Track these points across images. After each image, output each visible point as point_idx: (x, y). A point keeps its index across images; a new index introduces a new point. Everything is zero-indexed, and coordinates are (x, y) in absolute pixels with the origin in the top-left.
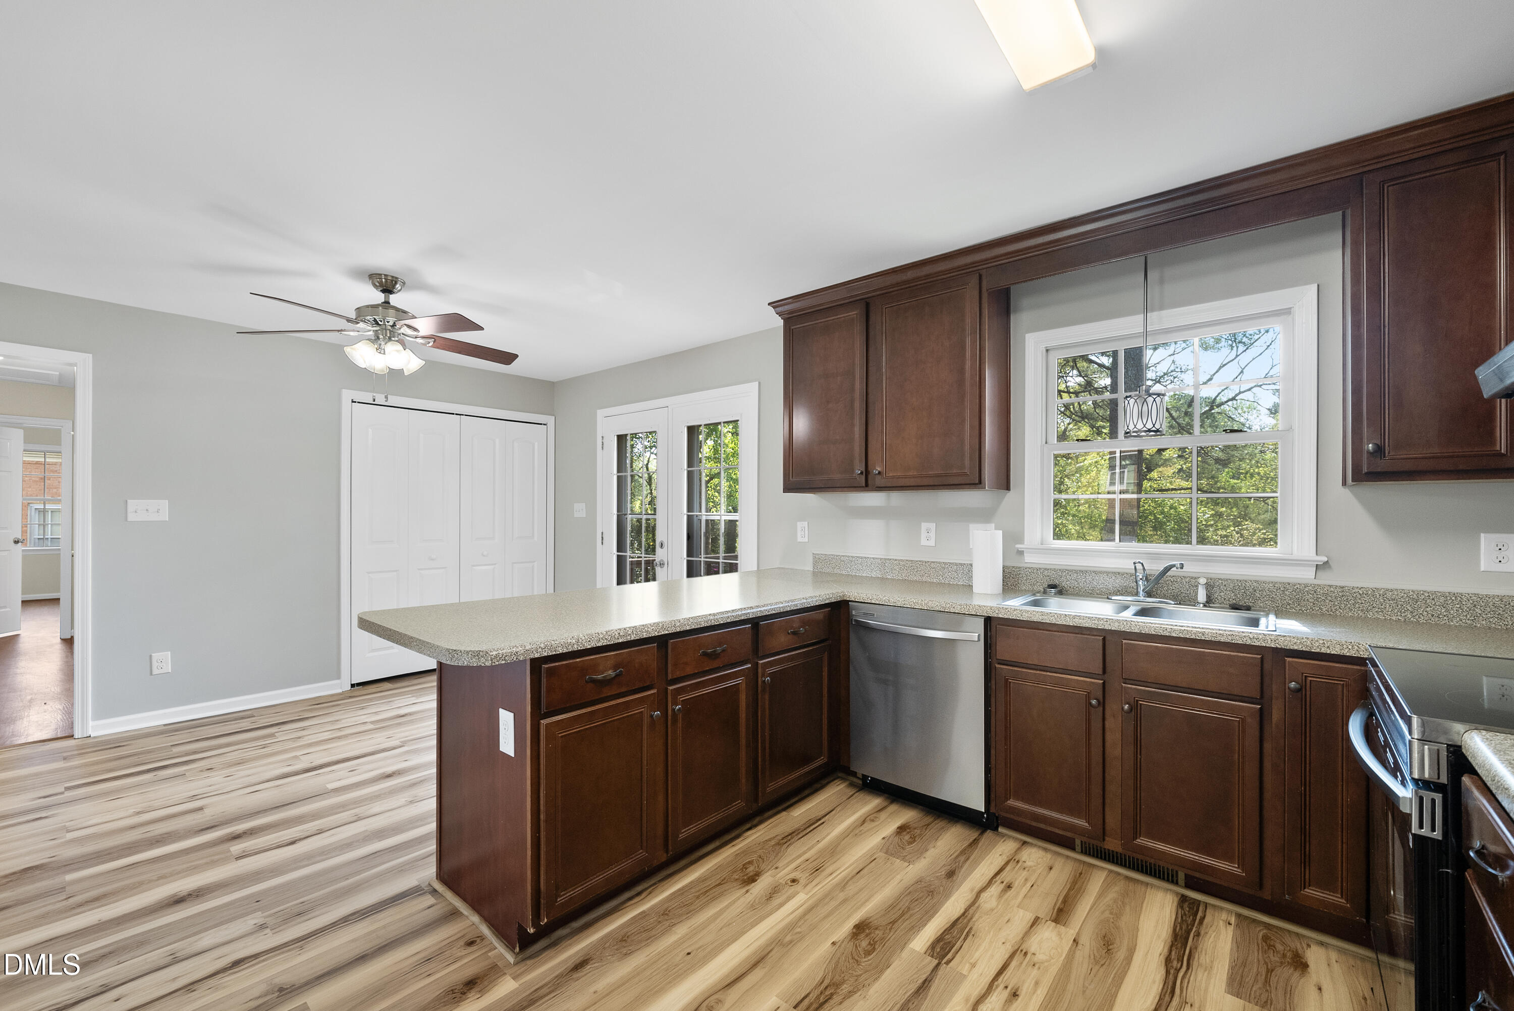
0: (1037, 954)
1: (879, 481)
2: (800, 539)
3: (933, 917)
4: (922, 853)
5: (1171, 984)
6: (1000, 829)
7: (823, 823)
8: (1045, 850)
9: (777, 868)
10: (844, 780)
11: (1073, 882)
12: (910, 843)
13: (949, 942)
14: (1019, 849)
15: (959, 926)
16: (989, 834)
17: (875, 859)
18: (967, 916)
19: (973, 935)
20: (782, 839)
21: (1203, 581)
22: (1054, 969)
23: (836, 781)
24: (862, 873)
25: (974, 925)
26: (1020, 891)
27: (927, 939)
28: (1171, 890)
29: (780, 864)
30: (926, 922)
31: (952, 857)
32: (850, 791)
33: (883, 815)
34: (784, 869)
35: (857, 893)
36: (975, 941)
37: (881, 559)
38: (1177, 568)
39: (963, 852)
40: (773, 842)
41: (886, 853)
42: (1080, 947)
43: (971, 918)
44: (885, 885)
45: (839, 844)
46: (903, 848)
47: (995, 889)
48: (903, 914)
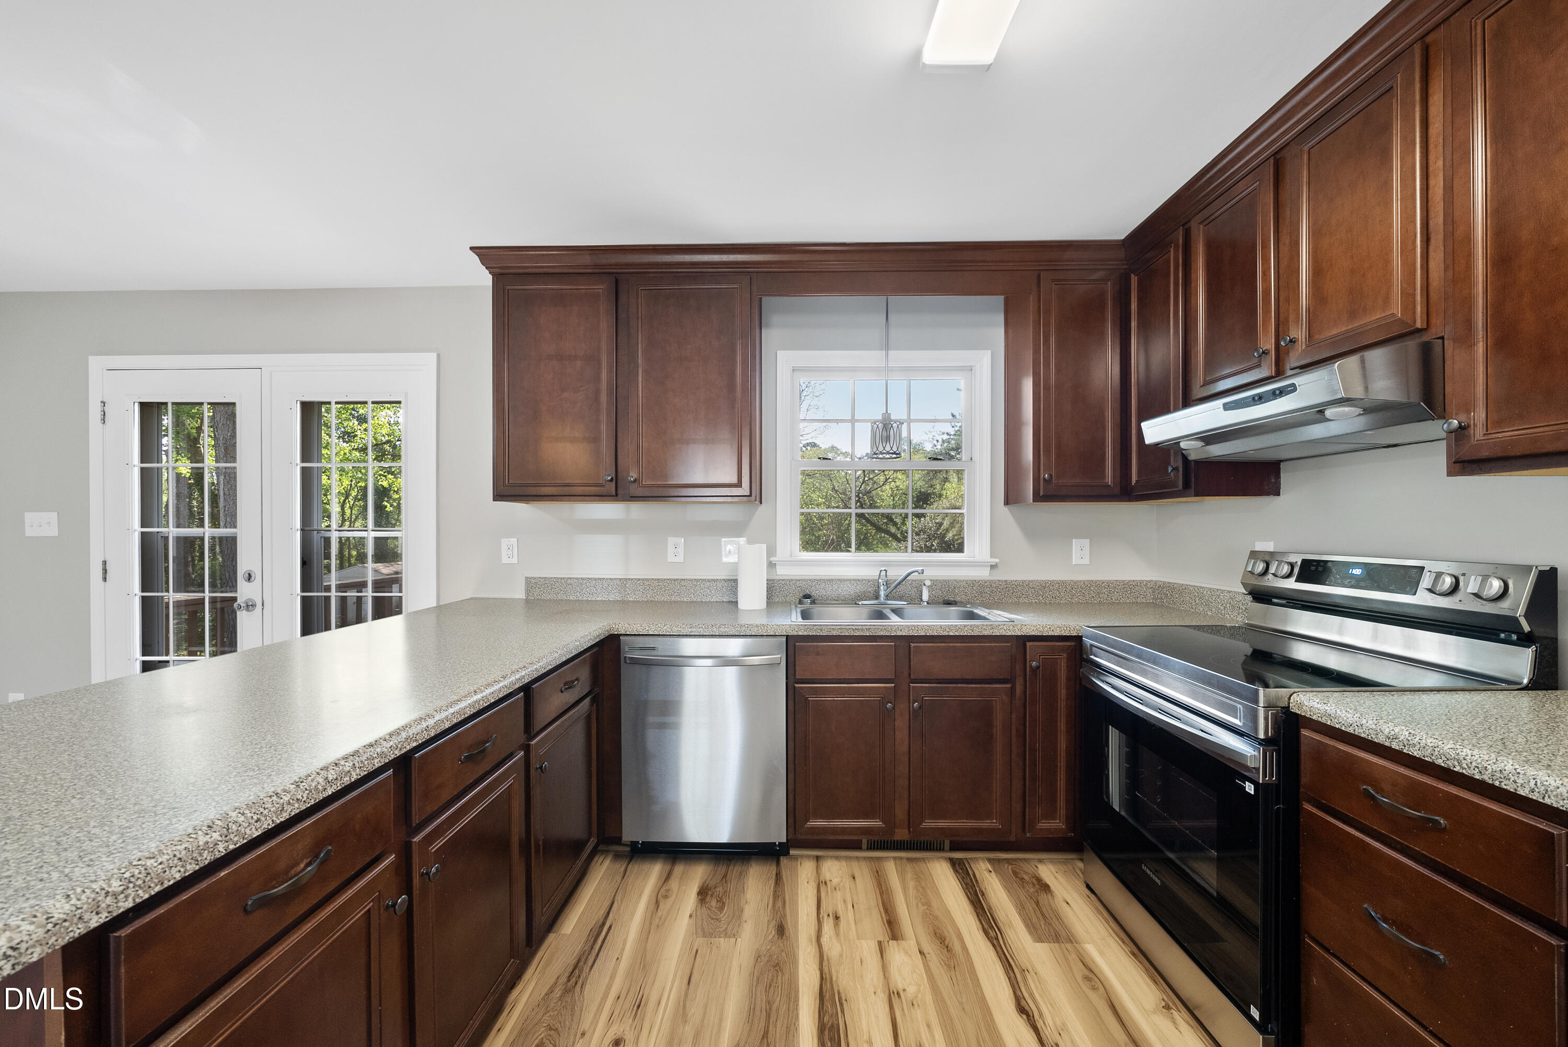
0: (907, 989)
1: (635, 490)
2: (505, 560)
3: (798, 1000)
4: (740, 917)
5: (1003, 957)
6: (792, 852)
7: (610, 927)
8: (837, 858)
9: (583, 1034)
10: (606, 852)
11: (878, 885)
12: (721, 909)
13: (832, 1026)
14: (818, 868)
15: (827, 996)
16: (784, 861)
17: (697, 951)
18: (826, 978)
19: (846, 1000)
20: (569, 980)
21: (928, 583)
22: (928, 997)
23: (596, 858)
24: (693, 979)
25: (838, 986)
26: (848, 917)
27: (810, 1035)
28: (941, 858)
29: (585, 1025)
30: (795, 1012)
31: (770, 906)
32: (620, 867)
33: (674, 884)
34: (595, 1030)
35: (705, 1014)
36: (852, 1007)
37: (620, 580)
38: (919, 573)
39: (776, 896)
40: (557, 993)
41: (704, 936)
42: (927, 956)
43: (831, 978)
44: (728, 983)
45: (645, 950)
46: (717, 919)
47: (828, 926)
48: (768, 1017)
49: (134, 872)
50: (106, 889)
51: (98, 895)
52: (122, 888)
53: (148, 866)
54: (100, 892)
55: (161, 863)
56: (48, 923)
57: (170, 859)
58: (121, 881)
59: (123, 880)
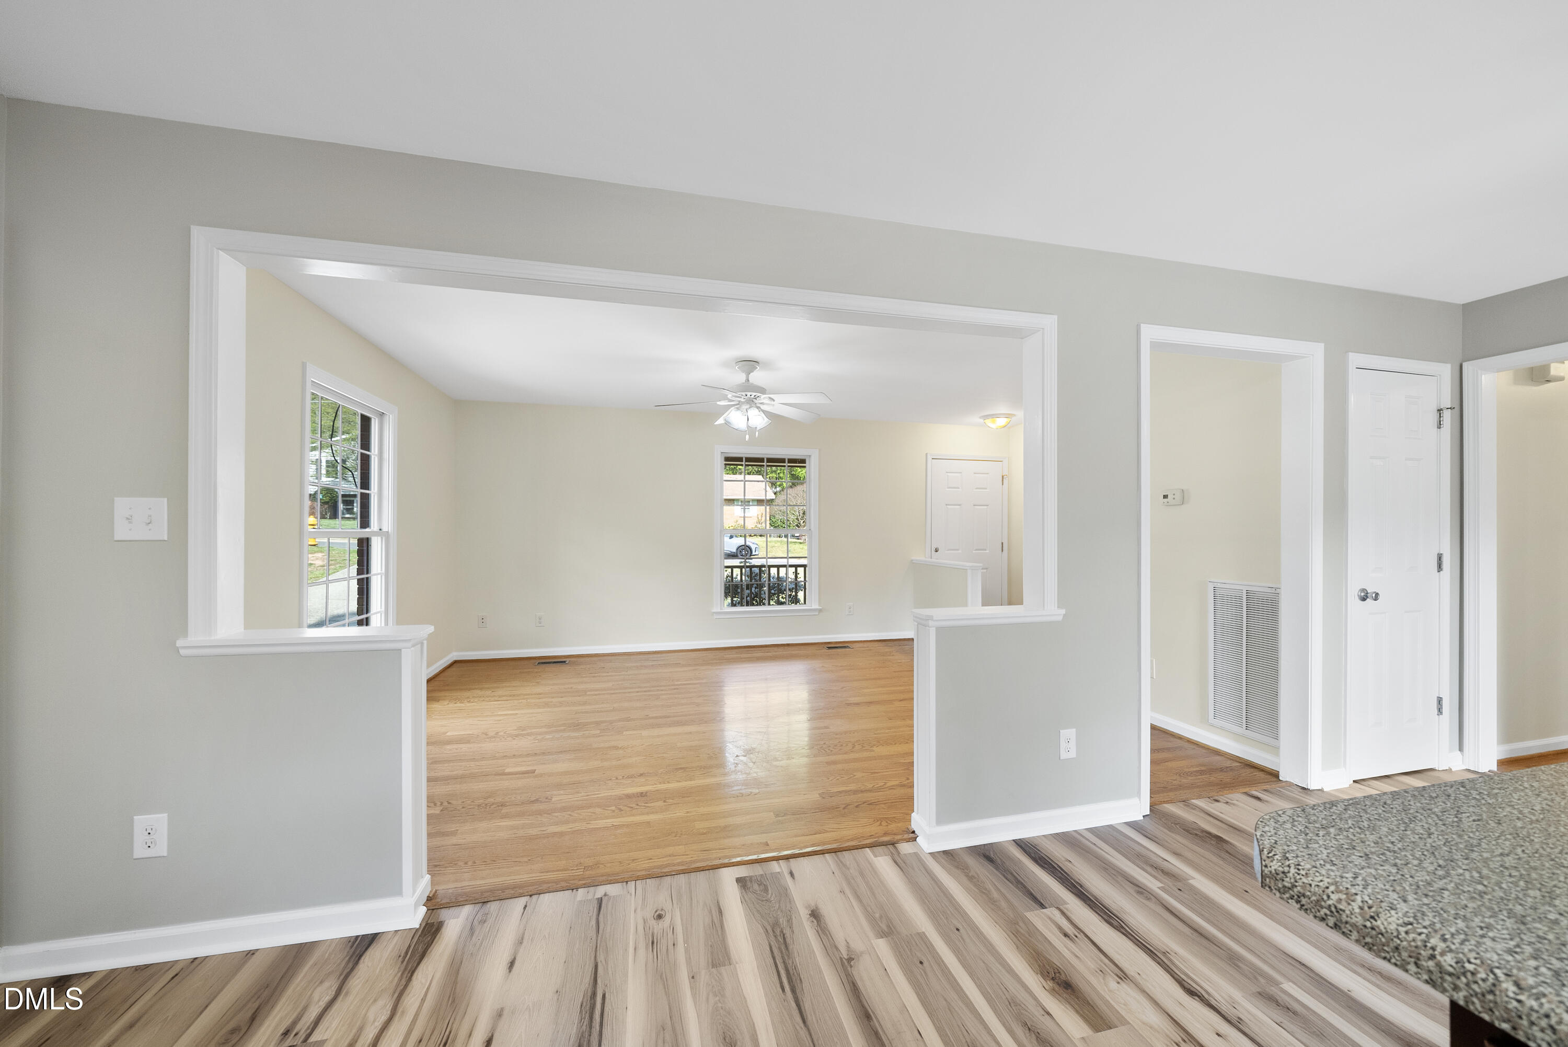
49: (1479, 972)
50: (1436, 953)
51: (1423, 948)
52: (1451, 969)
53: (1500, 985)
54: (1428, 948)
55: (1519, 1001)
56: (1368, 920)
57: (1537, 1012)
58: (1457, 963)
59: (1459, 965)
